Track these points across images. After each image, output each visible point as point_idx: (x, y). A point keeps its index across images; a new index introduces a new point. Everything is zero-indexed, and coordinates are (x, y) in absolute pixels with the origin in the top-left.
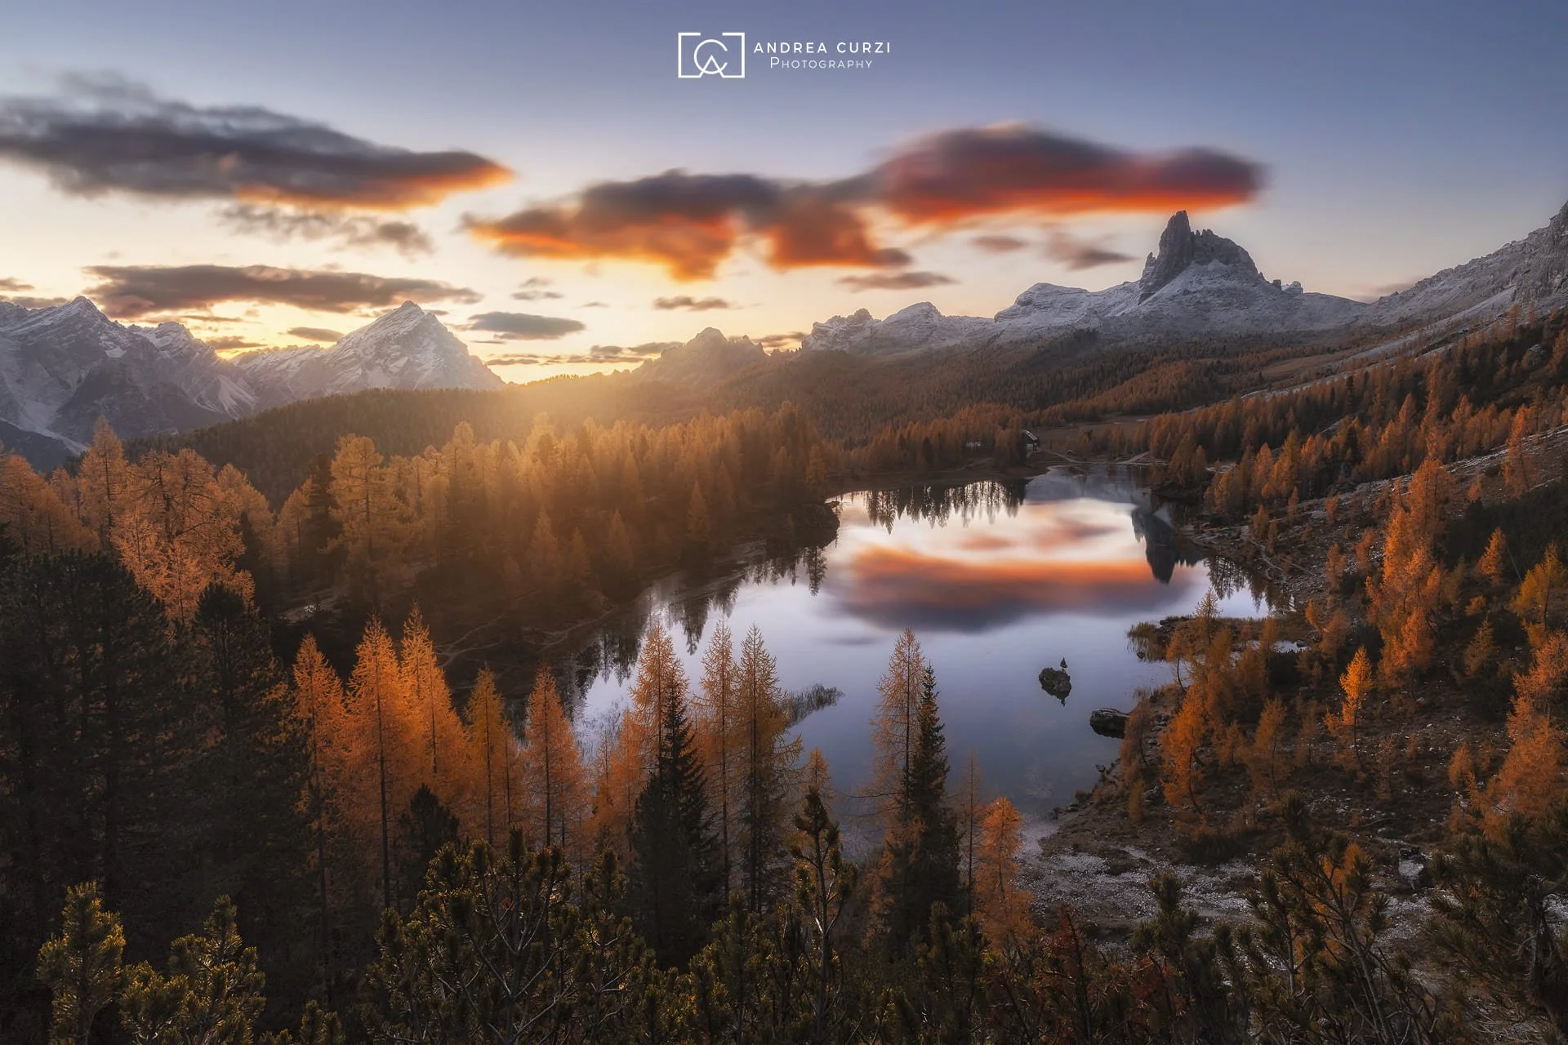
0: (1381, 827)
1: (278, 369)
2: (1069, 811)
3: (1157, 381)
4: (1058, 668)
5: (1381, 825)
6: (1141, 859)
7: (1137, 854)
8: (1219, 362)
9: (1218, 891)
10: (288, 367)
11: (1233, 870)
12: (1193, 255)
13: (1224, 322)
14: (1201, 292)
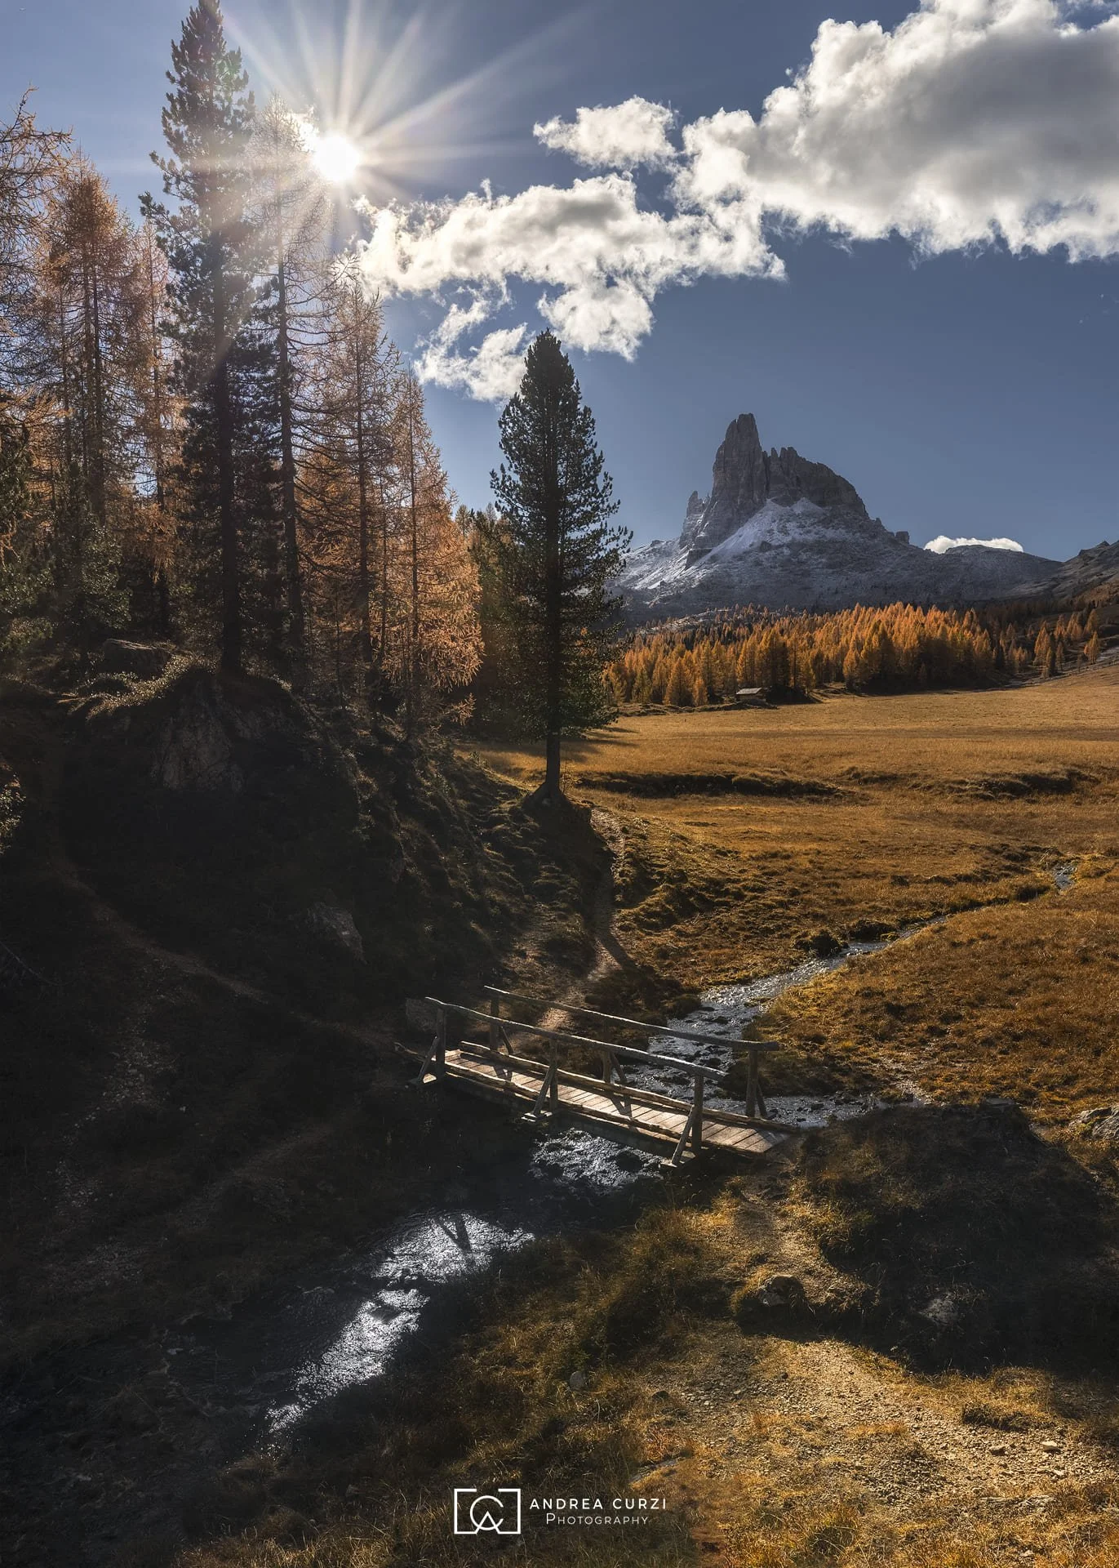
12: (767, 489)
13: (837, 592)
14: (788, 546)
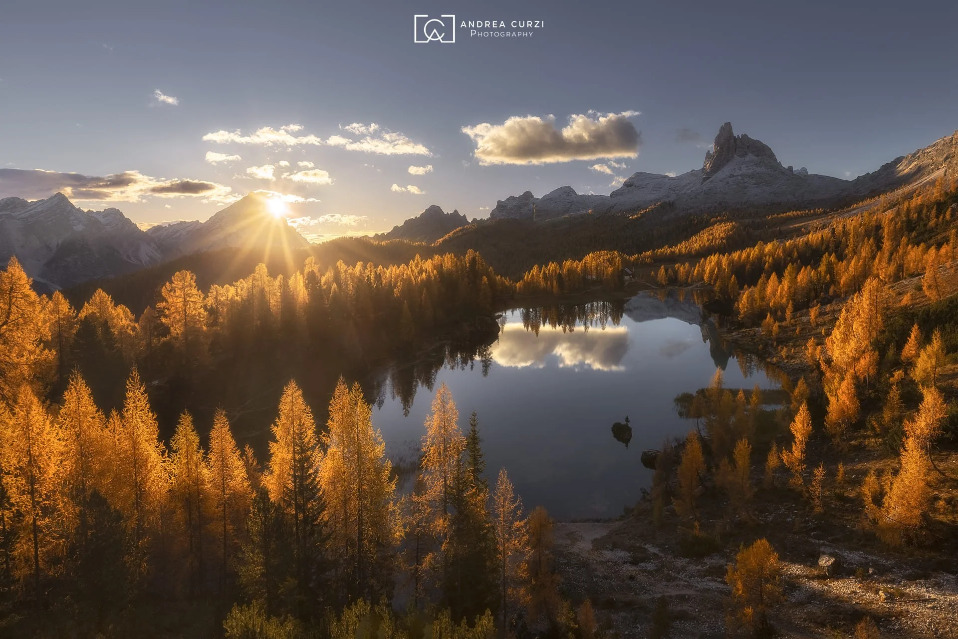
0: (813, 532)
1: (174, 236)
2: (617, 520)
3: (712, 234)
4: (623, 422)
5: (814, 530)
6: (654, 554)
7: (652, 549)
8: (753, 222)
9: (699, 576)
10: (180, 235)
11: (712, 561)
12: (735, 151)
13: (756, 195)
14: (741, 175)
